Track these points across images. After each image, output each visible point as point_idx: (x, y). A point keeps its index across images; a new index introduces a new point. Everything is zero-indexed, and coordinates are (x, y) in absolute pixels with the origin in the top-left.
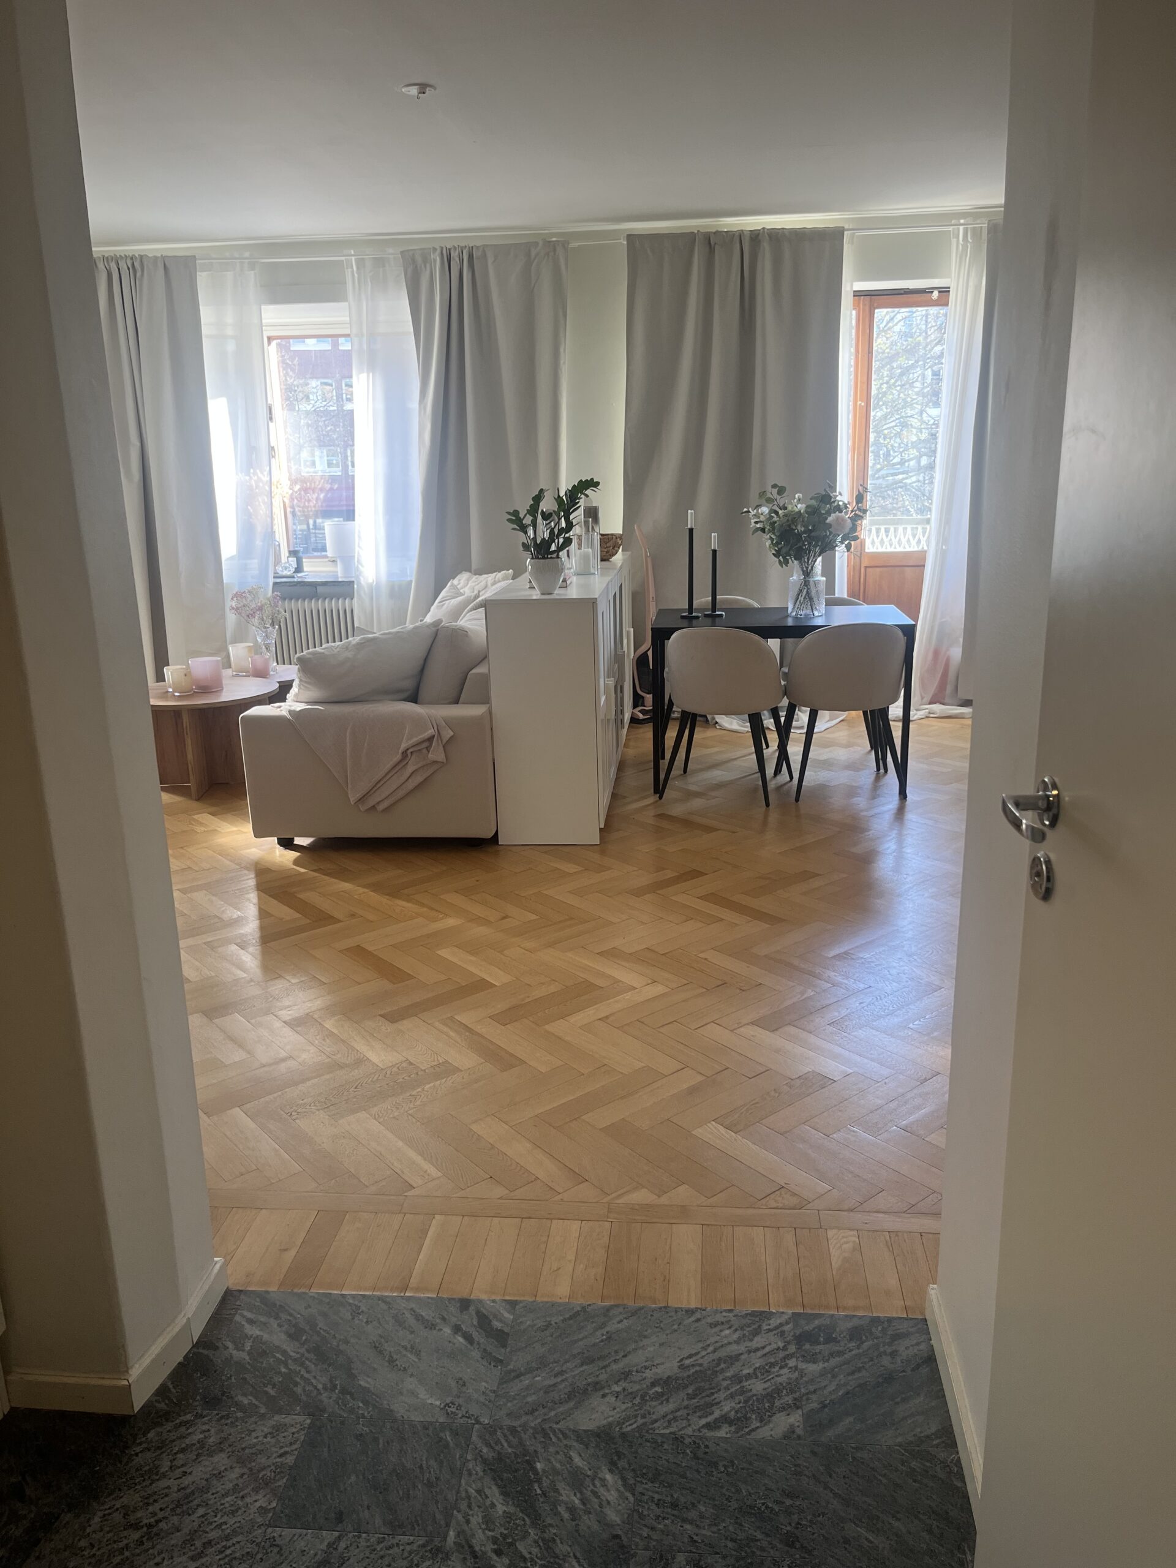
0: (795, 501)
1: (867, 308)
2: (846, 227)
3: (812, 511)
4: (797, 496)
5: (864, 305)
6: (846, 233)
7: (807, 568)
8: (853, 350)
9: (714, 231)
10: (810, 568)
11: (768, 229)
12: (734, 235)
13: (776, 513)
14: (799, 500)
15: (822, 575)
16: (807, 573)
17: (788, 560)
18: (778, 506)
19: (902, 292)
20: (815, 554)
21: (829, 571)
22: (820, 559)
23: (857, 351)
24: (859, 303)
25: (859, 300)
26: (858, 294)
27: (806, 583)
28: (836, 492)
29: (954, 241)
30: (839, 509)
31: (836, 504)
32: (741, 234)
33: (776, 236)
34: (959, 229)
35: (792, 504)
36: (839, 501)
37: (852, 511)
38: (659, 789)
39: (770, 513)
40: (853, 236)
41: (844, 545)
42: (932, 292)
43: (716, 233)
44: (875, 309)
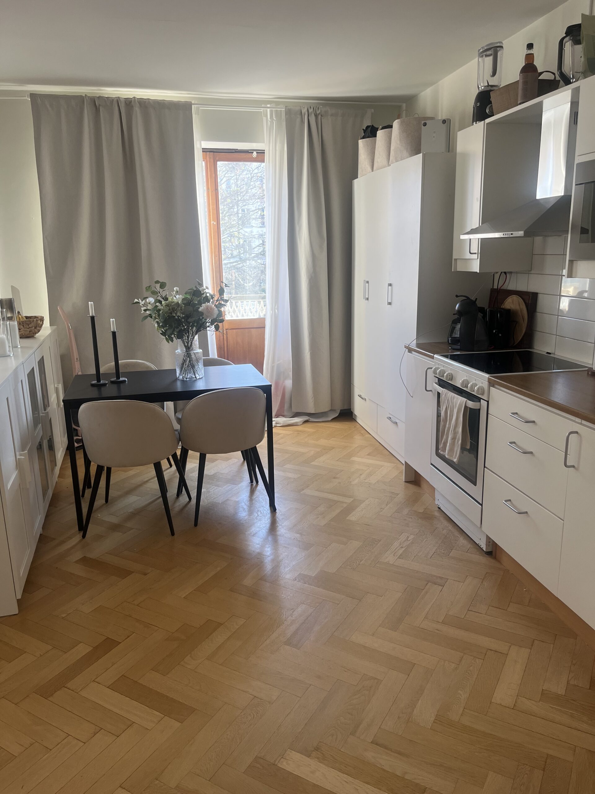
0: (174, 292)
1: (212, 160)
2: (193, 102)
3: (188, 303)
4: (175, 289)
5: (210, 158)
6: (193, 106)
7: (188, 343)
8: (205, 188)
9: (98, 96)
10: (190, 344)
11: (138, 99)
12: (113, 100)
13: (160, 302)
14: (177, 292)
15: (200, 348)
16: (188, 348)
17: (172, 338)
18: (161, 297)
19: (234, 151)
20: (193, 333)
21: (204, 345)
22: (196, 337)
23: (208, 189)
24: (206, 157)
25: (206, 154)
26: (205, 150)
27: (188, 355)
28: (203, 286)
29: (264, 118)
30: (207, 300)
31: (204, 295)
32: (118, 100)
33: (144, 104)
34: (267, 111)
35: (172, 295)
36: (207, 293)
37: (217, 301)
38: (83, 527)
39: (155, 302)
40: (198, 109)
41: (214, 326)
42: (253, 152)
43: (99, 98)
44: (217, 161)
